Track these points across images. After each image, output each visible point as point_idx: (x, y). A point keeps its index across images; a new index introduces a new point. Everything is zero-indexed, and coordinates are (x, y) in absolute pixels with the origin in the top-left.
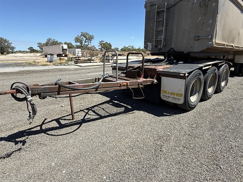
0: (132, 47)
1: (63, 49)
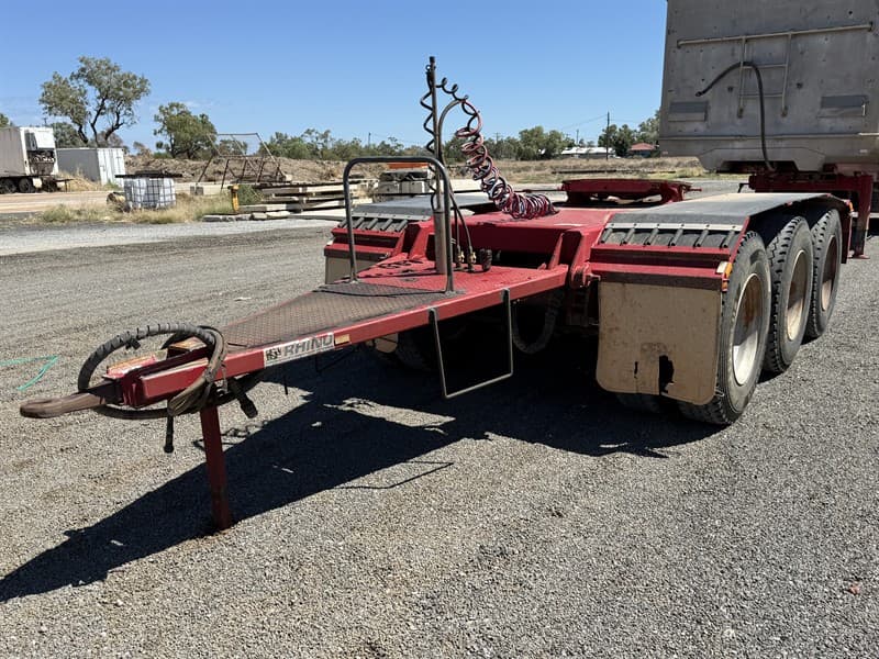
0: (325, 136)
1: (33, 149)
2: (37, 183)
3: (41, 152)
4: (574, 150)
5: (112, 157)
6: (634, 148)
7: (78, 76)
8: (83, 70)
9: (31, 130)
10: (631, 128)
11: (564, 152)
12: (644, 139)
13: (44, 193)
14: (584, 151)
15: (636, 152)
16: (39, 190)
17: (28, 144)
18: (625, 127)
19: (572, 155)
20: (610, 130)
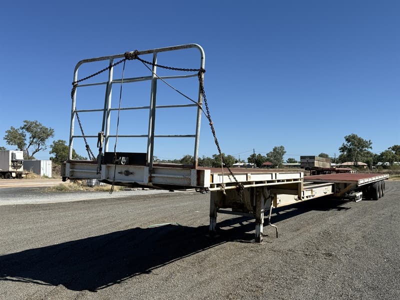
1: (14, 160)
2: (14, 175)
3: (17, 161)
4: (237, 164)
5: (46, 164)
6: (264, 164)
7: (23, 128)
8: (25, 126)
9: (15, 152)
10: (262, 155)
11: (234, 165)
12: (267, 160)
13: (16, 179)
14: (242, 164)
15: (265, 166)
16: (14, 178)
17: (12, 157)
18: (260, 154)
19: (237, 166)
20: (254, 156)
